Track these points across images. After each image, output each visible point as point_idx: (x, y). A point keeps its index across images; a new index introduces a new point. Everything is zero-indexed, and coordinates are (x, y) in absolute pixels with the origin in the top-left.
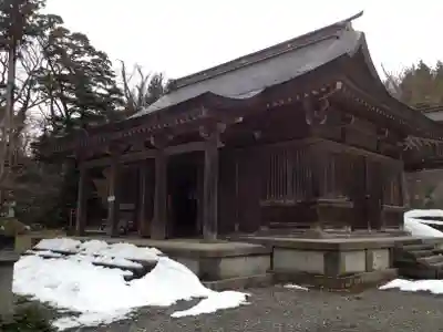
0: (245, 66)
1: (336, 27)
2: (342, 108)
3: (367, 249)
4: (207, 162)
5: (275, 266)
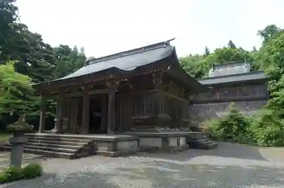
2: (167, 78)
3: (178, 136)
4: (110, 98)
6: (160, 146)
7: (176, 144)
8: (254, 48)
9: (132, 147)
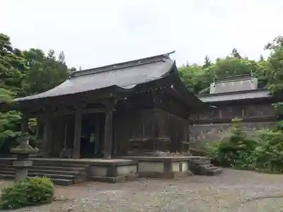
0: (115, 69)
1: (162, 56)
4: (107, 117)
5: (139, 170)
6: (162, 172)
7: (178, 170)
8: (262, 58)
9: (131, 172)
